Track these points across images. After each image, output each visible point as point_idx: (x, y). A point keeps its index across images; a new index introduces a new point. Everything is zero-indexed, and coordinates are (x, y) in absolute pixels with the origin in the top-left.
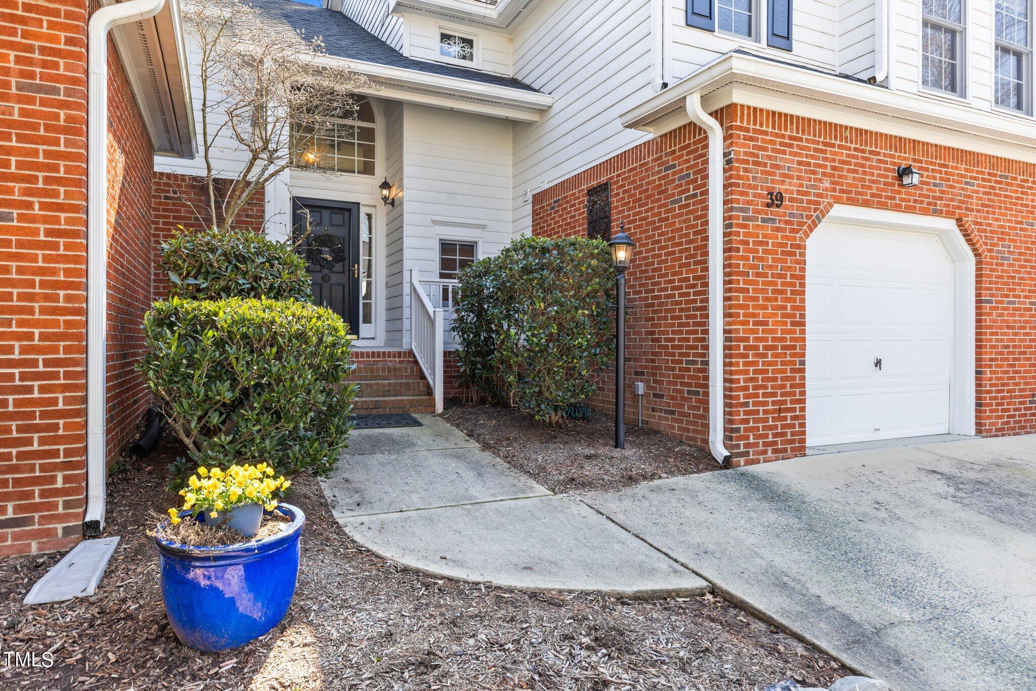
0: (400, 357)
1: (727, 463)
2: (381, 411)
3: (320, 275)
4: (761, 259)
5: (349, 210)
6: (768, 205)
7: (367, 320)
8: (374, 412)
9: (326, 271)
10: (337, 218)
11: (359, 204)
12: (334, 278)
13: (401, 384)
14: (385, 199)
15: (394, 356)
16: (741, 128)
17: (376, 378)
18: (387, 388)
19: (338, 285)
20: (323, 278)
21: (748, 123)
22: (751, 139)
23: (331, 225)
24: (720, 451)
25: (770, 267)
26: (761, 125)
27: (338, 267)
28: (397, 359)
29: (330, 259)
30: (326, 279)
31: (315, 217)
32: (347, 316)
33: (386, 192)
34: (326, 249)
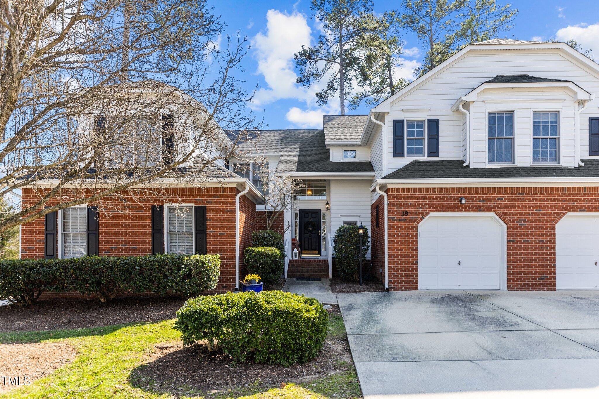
1: (388, 290)
2: (313, 277)
3: (308, 235)
4: (400, 231)
5: (318, 212)
6: (402, 215)
8: (310, 277)
9: (310, 233)
10: (314, 215)
11: (320, 210)
12: (313, 236)
14: (327, 208)
16: (391, 195)
18: (317, 271)
19: (314, 238)
21: (394, 192)
22: (395, 197)
23: (312, 218)
24: (386, 286)
25: (403, 234)
26: (399, 192)
27: (314, 232)
29: (311, 229)
30: (310, 236)
31: (306, 215)
32: (317, 247)
33: (327, 206)
34: (310, 226)
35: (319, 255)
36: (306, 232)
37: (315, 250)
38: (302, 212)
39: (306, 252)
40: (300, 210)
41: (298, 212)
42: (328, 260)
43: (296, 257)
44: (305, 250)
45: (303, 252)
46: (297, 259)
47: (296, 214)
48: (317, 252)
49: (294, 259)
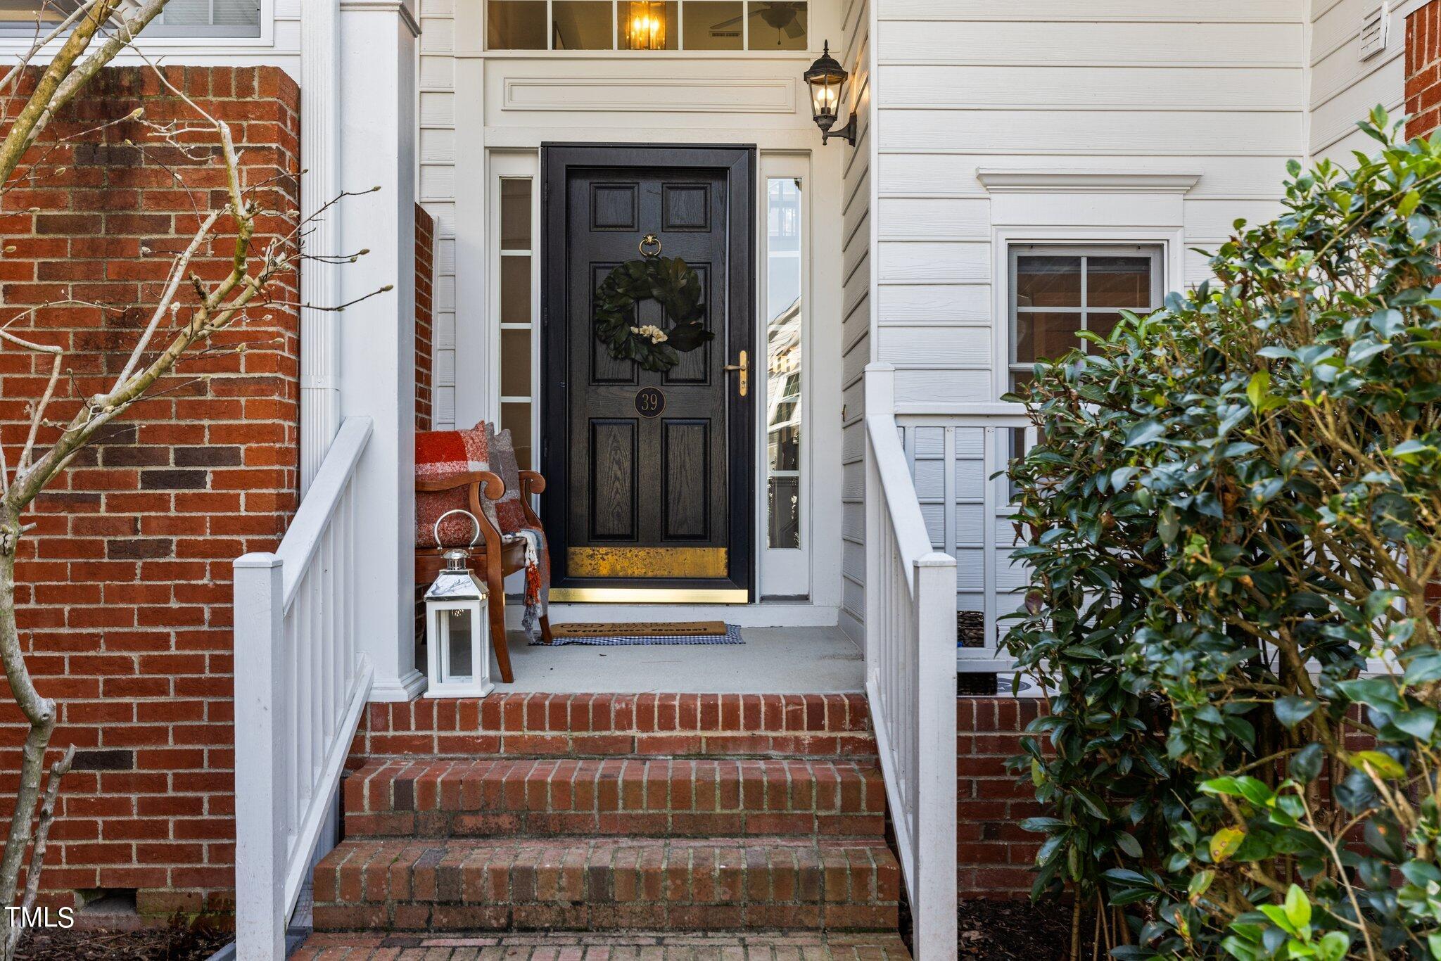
0: (815, 724)
3: (630, 393)
5: (720, 173)
7: (787, 535)
9: (650, 380)
10: (686, 204)
11: (751, 149)
12: (677, 400)
13: (783, 876)
14: (825, 118)
15: (795, 723)
17: (698, 828)
18: (720, 894)
19: (689, 421)
20: (640, 401)
23: (667, 227)
27: (687, 363)
28: (806, 735)
29: (656, 333)
30: (649, 404)
31: (613, 205)
32: (719, 523)
33: (827, 95)
34: (650, 308)
35: (741, 595)
36: (607, 365)
37: (701, 538)
38: (574, 172)
39: (607, 559)
40: (549, 150)
41: (530, 169)
42: (859, 710)
43: (460, 662)
44: (598, 537)
45: (585, 558)
46: (474, 686)
47: (514, 191)
48: (715, 559)
49: (443, 686)
